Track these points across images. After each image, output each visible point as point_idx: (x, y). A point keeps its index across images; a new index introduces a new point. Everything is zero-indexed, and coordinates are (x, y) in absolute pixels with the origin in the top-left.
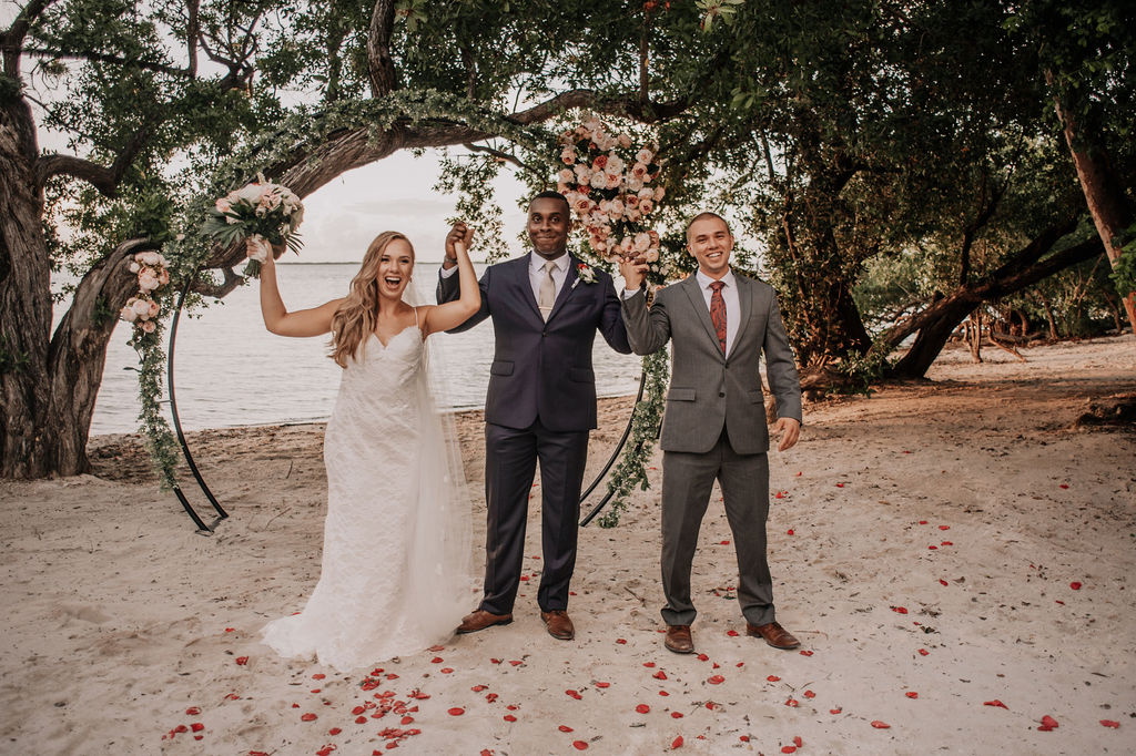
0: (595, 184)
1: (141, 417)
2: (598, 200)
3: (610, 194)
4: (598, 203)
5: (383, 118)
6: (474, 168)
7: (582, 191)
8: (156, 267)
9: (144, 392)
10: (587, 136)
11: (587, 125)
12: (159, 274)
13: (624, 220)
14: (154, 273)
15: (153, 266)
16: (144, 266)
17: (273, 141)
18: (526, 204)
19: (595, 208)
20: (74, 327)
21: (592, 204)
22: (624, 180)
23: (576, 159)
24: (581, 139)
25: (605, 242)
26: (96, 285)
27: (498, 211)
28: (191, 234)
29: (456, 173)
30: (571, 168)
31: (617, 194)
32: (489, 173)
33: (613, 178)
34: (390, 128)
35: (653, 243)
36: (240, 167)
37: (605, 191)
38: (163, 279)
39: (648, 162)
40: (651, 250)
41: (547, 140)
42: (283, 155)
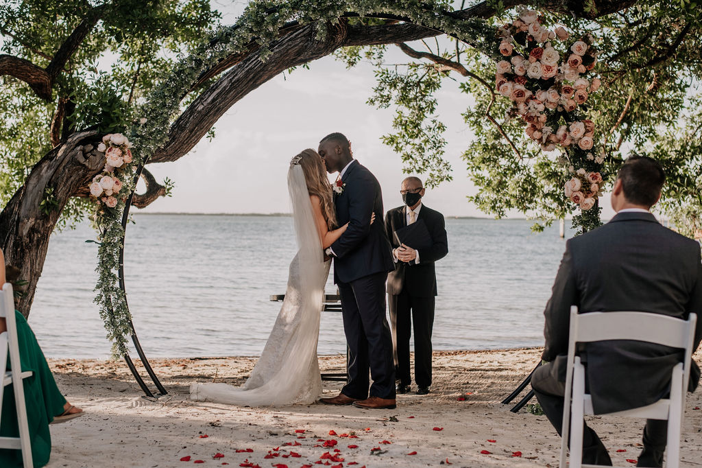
0: (531, 74)
1: (98, 287)
2: (534, 90)
3: (546, 84)
4: (534, 93)
5: (331, 13)
6: (413, 78)
7: (519, 81)
8: (121, 147)
9: (103, 263)
10: (523, 29)
11: (524, 18)
12: (124, 153)
13: (560, 110)
14: (120, 153)
15: (118, 146)
16: (111, 146)
17: (230, 34)
18: (472, 119)
19: (531, 98)
20: (21, 215)
21: (528, 93)
22: (559, 70)
23: (514, 51)
24: (517, 31)
25: (540, 131)
26: (45, 175)
27: (441, 127)
28: (153, 118)
29: (393, 85)
30: (508, 59)
31: (553, 84)
32: (431, 85)
33: (549, 69)
34: (338, 22)
35: (587, 131)
36: (200, 57)
37: (541, 81)
38: (128, 159)
39: (583, 53)
40: (586, 138)
41: (486, 33)
42: (237, 47)
